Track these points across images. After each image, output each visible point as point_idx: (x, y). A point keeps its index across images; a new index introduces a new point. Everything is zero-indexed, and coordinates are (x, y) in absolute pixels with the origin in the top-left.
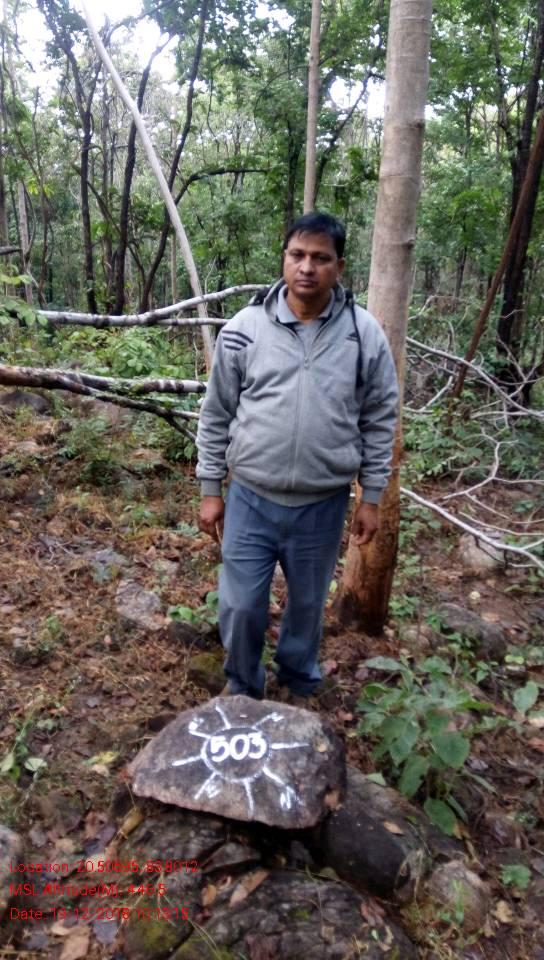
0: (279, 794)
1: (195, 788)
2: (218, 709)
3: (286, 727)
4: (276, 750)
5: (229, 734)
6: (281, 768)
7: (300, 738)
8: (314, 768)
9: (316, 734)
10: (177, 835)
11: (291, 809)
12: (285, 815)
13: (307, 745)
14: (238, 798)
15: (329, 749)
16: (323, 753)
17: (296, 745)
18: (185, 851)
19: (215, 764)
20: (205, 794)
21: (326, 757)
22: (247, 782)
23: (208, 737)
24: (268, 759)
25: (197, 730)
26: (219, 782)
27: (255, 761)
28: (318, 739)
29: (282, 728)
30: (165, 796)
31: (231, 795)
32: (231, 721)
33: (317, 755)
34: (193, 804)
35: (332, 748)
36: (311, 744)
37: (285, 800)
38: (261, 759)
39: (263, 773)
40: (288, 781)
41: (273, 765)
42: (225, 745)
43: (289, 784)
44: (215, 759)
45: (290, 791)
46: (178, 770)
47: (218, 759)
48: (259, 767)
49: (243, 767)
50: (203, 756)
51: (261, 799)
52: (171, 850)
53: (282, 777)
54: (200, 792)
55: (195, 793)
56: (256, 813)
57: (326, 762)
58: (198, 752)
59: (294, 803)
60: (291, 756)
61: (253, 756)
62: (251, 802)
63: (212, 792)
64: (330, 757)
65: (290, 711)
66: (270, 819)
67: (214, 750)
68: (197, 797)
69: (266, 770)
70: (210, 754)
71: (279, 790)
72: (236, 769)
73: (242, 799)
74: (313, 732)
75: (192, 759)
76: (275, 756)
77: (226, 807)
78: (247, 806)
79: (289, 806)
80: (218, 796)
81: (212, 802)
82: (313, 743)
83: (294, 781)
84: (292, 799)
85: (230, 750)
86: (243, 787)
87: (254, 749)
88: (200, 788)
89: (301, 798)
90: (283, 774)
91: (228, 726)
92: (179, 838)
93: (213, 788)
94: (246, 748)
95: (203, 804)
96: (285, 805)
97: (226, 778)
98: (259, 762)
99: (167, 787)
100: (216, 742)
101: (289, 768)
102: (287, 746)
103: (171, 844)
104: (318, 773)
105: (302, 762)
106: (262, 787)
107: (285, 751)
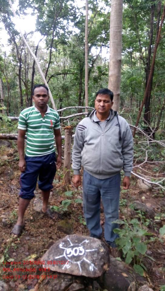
0: (89, 266)
1: (62, 265)
2: (68, 239)
3: (90, 244)
4: (87, 252)
5: (73, 247)
6: (89, 258)
7: (94, 247)
8: (100, 257)
9: (100, 246)
10: (58, 281)
11: (93, 271)
12: (91, 273)
13: (97, 250)
14: (77, 268)
15: (104, 251)
16: (102, 252)
17: (93, 250)
18: (60, 286)
19: (69, 258)
20: (66, 268)
21: (103, 253)
22: (79, 263)
23: (66, 249)
24: (85, 255)
25: (62, 247)
26: (70, 263)
27: (81, 256)
28: (100, 247)
29: (89, 245)
30: (53, 269)
31: (74, 268)
32: (73, 243)
33: (100, 253)
34: (62, 271)
35: (105, 250)
36: (98, 249)
37: (91, 268)
38: (83, 255)
39: (84, 260)
40: (92, 262)
41: (87, 257)
42: (71, 251)
43: (92, 263)
44: (69, 256)
45: (93, 265)
46: (57, 260)
48: (82, 258)
49: (77, 258)
50: (65, 255)
51: (83, 268)
52: (56, 286)
53: (90, 261)
54: (64, 267)
55: (62, 267)
56: (82, 273)
57: (103, 255)
58: (63, 254)
59: (94, 269)
60: (92, 254)
61: (81, 254)
62: (81, 269)
63: (68, 266)
64: (104, 253)
65: (91, 239)
66: (87, 274)
67: (68, 253)
68: (63, 268)
69: (85, 259)
70: (67, 254)
71: (89, 265)
72: (75, 259)
73: (78, 268)
74: (98, 245)
75: (61, 256)
76: (87, 254)
77: (73, 271)
78: (79, 270)
79: (93, 270)
80: (70, 268)
81: (68, 270)
82: (99, 249)
83: (93, 262)
84: (93, 268)
85: (73, 253)
86: (78, 265)
87: (80, 252)
88: (64, 265)
89: (96, 267)
90: (90, 260)
91: (72, 245)
92: (58, 282)
93: (68, 265)
94: (78, 252)
95: (65, 271)
96: (91, 270)
97: (72, 262)
98: (82, 256)
99: (54, 266)
100: (69, 250)
101: (92, 258)
102: (91, 250)
103: (56, 284)
104: (101, 259)
105: (96, 255)
106: (84, 264)
107: (90, 252)
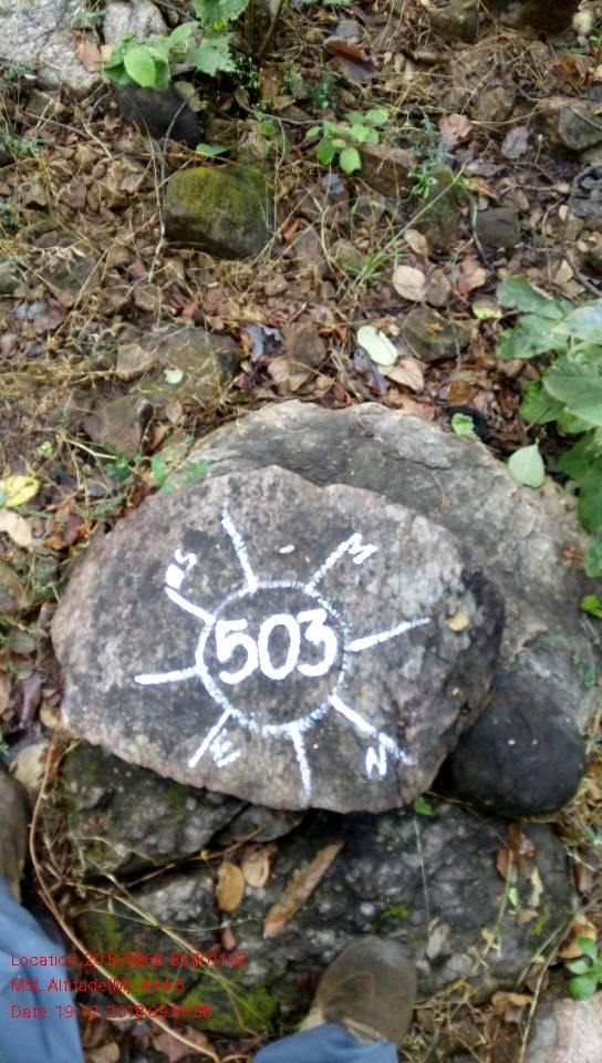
0: (364, 749)
1: (188, 743)
2: (228, 525)
3: (383, 582)
4: (358, 654)
5: (261, 605)
6: (369, 694)
7: (411, 609)
8: (439, 672)
9: (448, 591)
11: (387, 777)
12: (374, 789)
13: (427, 620)
14: (280, 769)
15: (472, 619)
16: (458, 633)
17: (404, 627)
19: (227, 690)
20: (208, 759)
21: (466, 641)
22: (295, 730)
23: (205, 616)
24: (341, 677)
25: (182, 591)
26: (236, 735)
27: (314, 681)
28: (452, 602)
29: (372, 587)
30: (126, 751)
31: (267, 765)
32: (259, 565)
33: (447, 638)
34: (187, 775)
35: (480, 619)
36: (434, 618)
37: (375, 763)
38: (326, 677)
39: (332, 709)
40: (381, 721)
41: (352, 695)
42: (247, 642)
43: (385, 729)
44: (225, 676)
45: (387, 742)
46: (149, 694)
47: (233, 678)
48: (322, 699)
49: (285, 698)
50: (200, 669)
51: (324, 761)
53: (370, 718)
54: (200, 753)
55: (187, 753)
56: (317, 793)
57: (464, 653)
58: (191, 663)
59: (393, 763)
60: (390, 656)
61: (309, 670)
62: (306, 773)
63: (225, 755)
64: (473, 640)
66: (344, 800)
67: (224, 654)
68: (193, 762)
69: (336, 702)
70: (214, 667)
71: (362, 744)
72: (274, 703)
73: (287, 768)
74: (440, 589)
75: (176, 676)
76: (357, 669)
77: (253, 786)
78: (298, 782)
79: (383, 771)
80: (236, 764)
81: (225, 776)
82: (440, 612)
83: (396, 723)
84: (389, 756)
85: (259, 658)
86: (290, 743)
87: (311, 652)
88: (198, 745)
89: (408, 753)
90: (373, 708)
91: (252, 583)
93: (227, 745)
94: (293, 651)
95: (206, 778)
96: (375, 768)
97: (253, 725)
98: (322, 684)
99: (129, 733)
100: (228, 635)
101: (387, 690)
102: (384, 636)
104: (446, 684)
105: (412, 665)
106: (330, 741)
107: (379, 650)
